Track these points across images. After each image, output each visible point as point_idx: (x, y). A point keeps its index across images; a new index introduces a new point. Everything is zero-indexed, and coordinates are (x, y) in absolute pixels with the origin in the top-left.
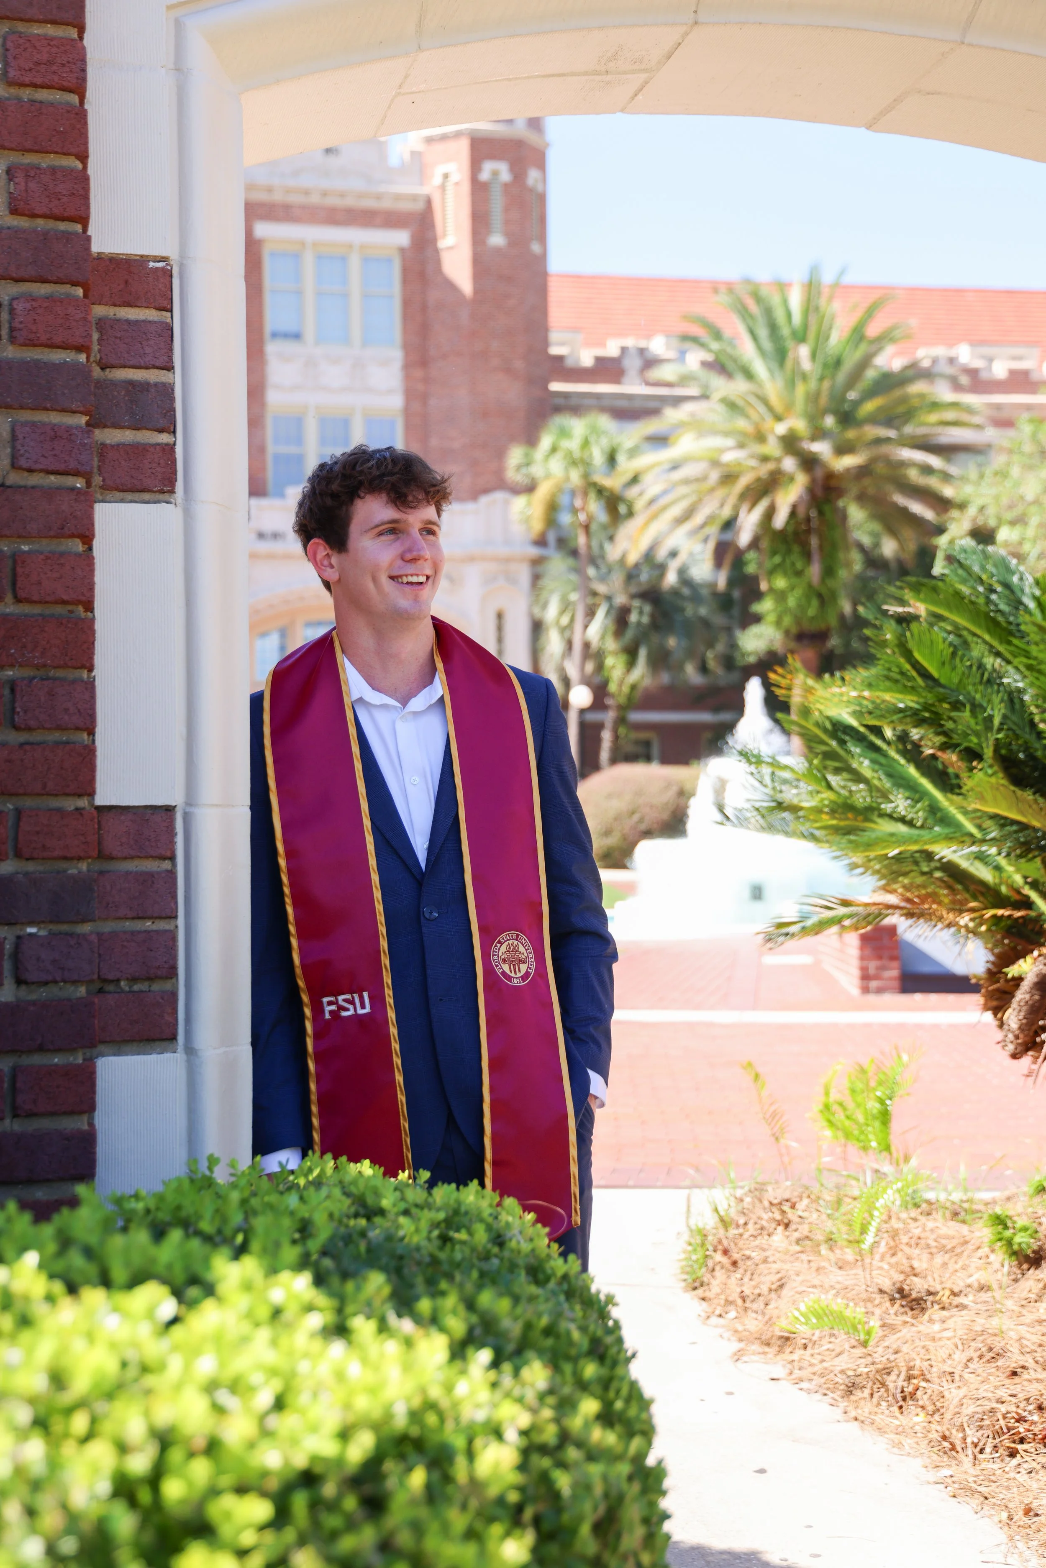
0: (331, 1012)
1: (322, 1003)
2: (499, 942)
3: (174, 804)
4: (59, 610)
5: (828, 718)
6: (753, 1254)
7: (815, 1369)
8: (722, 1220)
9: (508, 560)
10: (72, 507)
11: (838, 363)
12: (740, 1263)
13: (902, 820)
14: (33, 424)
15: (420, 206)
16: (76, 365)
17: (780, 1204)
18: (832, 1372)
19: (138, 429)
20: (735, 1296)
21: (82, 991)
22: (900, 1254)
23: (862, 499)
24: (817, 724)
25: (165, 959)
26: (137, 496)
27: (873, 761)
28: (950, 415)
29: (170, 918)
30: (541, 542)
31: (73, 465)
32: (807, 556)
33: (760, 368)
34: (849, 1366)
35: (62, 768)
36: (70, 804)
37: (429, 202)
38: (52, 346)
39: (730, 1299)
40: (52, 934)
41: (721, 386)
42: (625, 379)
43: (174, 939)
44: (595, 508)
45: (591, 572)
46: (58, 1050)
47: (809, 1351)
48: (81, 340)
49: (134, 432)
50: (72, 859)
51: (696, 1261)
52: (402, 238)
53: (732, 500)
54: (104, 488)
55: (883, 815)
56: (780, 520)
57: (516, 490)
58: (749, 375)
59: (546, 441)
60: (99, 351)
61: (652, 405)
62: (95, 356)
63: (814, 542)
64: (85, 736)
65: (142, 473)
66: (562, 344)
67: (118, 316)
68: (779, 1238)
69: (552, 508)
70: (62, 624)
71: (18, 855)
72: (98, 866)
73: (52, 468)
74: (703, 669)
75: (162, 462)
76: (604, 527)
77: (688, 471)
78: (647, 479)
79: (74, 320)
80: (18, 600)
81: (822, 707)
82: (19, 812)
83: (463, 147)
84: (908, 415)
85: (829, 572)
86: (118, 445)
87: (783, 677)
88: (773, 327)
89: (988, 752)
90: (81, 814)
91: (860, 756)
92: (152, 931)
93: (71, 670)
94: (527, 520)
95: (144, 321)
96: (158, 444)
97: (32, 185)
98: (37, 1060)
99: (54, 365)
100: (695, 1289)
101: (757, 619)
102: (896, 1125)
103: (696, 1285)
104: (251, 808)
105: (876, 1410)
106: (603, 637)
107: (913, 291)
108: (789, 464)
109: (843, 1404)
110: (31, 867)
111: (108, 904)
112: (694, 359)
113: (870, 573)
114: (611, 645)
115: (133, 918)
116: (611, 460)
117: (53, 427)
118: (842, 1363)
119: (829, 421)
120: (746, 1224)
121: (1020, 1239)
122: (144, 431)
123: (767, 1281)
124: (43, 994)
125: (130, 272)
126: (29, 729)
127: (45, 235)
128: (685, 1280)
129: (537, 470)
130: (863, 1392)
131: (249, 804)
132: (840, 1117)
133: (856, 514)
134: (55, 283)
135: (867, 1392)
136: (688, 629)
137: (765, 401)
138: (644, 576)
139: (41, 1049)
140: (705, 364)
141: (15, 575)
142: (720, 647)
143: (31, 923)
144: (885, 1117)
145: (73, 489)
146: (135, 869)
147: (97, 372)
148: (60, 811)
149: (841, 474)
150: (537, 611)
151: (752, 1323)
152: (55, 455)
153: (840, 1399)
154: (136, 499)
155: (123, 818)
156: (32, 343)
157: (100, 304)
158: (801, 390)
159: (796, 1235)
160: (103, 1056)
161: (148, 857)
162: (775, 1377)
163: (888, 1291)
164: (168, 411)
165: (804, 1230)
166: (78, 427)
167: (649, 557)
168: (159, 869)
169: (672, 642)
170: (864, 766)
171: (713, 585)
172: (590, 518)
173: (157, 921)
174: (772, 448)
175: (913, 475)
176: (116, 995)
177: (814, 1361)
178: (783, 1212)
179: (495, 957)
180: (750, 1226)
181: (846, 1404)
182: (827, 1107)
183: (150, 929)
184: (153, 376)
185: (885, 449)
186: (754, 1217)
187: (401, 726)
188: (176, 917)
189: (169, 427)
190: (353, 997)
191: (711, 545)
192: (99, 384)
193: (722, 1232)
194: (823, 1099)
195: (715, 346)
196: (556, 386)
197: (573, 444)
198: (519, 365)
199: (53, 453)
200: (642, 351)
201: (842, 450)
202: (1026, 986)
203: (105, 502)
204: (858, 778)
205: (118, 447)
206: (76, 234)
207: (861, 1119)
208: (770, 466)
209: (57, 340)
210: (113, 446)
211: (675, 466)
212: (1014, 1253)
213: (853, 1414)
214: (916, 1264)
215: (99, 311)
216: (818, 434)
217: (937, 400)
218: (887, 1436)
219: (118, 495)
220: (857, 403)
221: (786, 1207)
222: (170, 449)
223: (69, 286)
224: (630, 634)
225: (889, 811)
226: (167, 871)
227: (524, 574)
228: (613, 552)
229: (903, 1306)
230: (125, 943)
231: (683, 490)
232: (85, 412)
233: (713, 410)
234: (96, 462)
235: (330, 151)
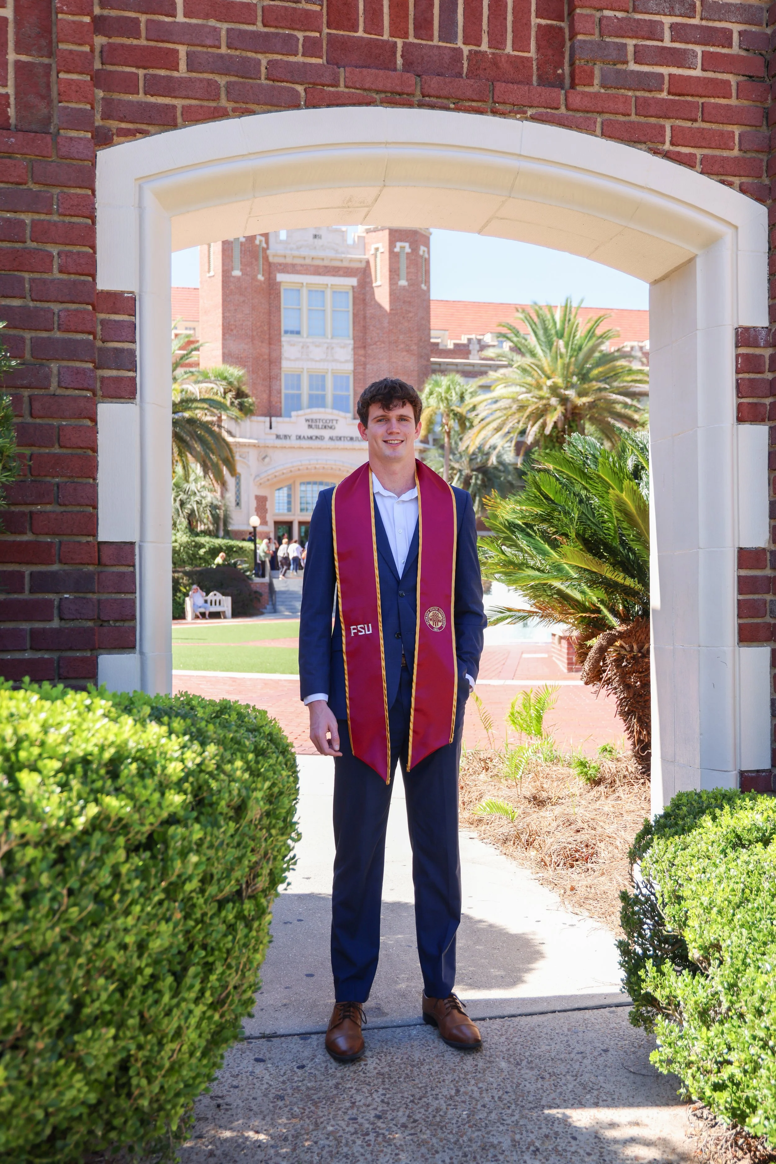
0: (354, 633)
2: (429, 611)
3: (134, 541)
4: (79, 451)
5: (506, 520)
7: (491, 833)
10: (85, 404)
11: (580, 349)
13: (538, 570)
14: (68, 367)
15: (363, 265)
16: (87, 341)
17: (486, 760)
18: (498, 834)
19: (119, 370)
21: (90, 624)
22: (537, 782)
23: (592, 420)
25: (130, 612)
26: (118, 400)
27: (528, 542)
28: (639, 377)
29: (133, 593)
31: (86, 386)
33: (539, 350)
34: (506, 831)
35: (80, 523)
36: (86, 540)
37: (368, 262)
38: (77, 332)
40: (76, 598)
41: (519, 360)
42: (471, 356)
43: (134, 602)
44: (454, 424)
45: (451, 457)
46: (79, 650)
47: (489, 825)
48: (91, 329)
49: (117, 371)
50: (85, 564)
52: (353, 281)
53: (523, 420)
54: (103, 396)
55: (528, 567)
56: (548, 431)
58: (533, 355)
59: (427, 389)
60: (101, 334)
61: (483, 369)
62: (99, 337)
64: (91, 509)
65: (120, 390)
66: (437, 337)
67: (111, 318)
68: (483, 776)
70: (80, 457)
71: (60, 562)
72: (100, 569)
73: (76, 387)
75: (130, 384)
76: (458, 433)
77: (502, 404)
78: (480, 408)
79: (87, 319)
80: (61, 447)
81: (504, 515)
82: (60, 542)
83: (386, 235)
84: (616, 376)
88: (546, 330)
89: (573, 535)
90: (91, 544)
91: (522, 539)
92: (125, 599)
93: (85, 479)
95: (122, 321)
96: (128, 377)
97: (69, 260)
98: (69, 654)
99: (78, 340)
102: (544, 723)
105: (515, 850)
108: (554, 401)
109: (501, 848)
110: (66, 567)
111: (104, 586)
112: (507, 346)
115: (116, 593)
116: (462, 398)
117: (77, 368)
118: (503, 830)
119: (575, 379)
121: (591, 772)
122: (122, 371)
124: (71, 624)
125: (116, 299)
126: (65, 505)
127: (74, 282)
130: (510, 842)
132: (518, 719)
134: (79, 303)
135: (512, 842)
137: (541, 368)
138: (478, 459)
139: (71, 649)
140: (511, 349)
141: (59, 436)
143: (66, 593)
144: (539, 719)
145: (86, 397)
146: (116, 571)
147: (99, 344)
148: (79, 542)
149: (581, 407)
153: (499, 846)
154: (118, 402)
155: (111, 547)
156: (67, 331)
157: (100, 313)
158: (560, 363)
159: (491, 774)
160: (102, 654)
161: (122, 565)
162: (472, 837)
163: (528, 798)
164: (132, 362)
165: (495, 772)
166: (89, 369)
167: (480, 449)
168: (128, 571)
170: (524, 544)
171: (515, 465)
172: (451, 429)
173: (127, 594)
174: (545, 392)
175: (619, 408)
176: (108, 627)
177: (490, 830)
178: (486, 763)
179: (427, 618)
182: (512, 714)
183: (123, 598)
184: (126, 346)
185: (603, 394)
188: (135, 593)
189: (133, 369)
190: (364, 626)
191: (513, 444)
192: (100, 349)
194: (511, 710)
195: (515, 339)
196: (434, 359)
197: (441, 390)
198: (414, 347)
199: (77, 380)
200: (479, 341)
201: (580, 395)
202: (593, 651)
203: (103, 403)
204: (521, 550)
205: (109, 378)
206: (88, 281)
207: (528, 720)
208: (544, 402)
209: (79, 329)
210: (107, 377)
211: (495, 402)
212: (589, 779)
213: (504, 852)
214: (545, 786)
215: (102, 316)
216: (569, 386)
217: (631, 369)
218: (518, 861)
219: (110, 400)
220: (590, 369)
221: (488, 761)
222: (134, 379)
223: (85, 305)
225: (532, 565)
226: (131, 572)
228: (462, 447)
229: (534, 804)
230: (112, 604)
231: (498, 414)
232: (93, 362)
233: (512, 373)
234: (98, 385)
235: (315, 236)
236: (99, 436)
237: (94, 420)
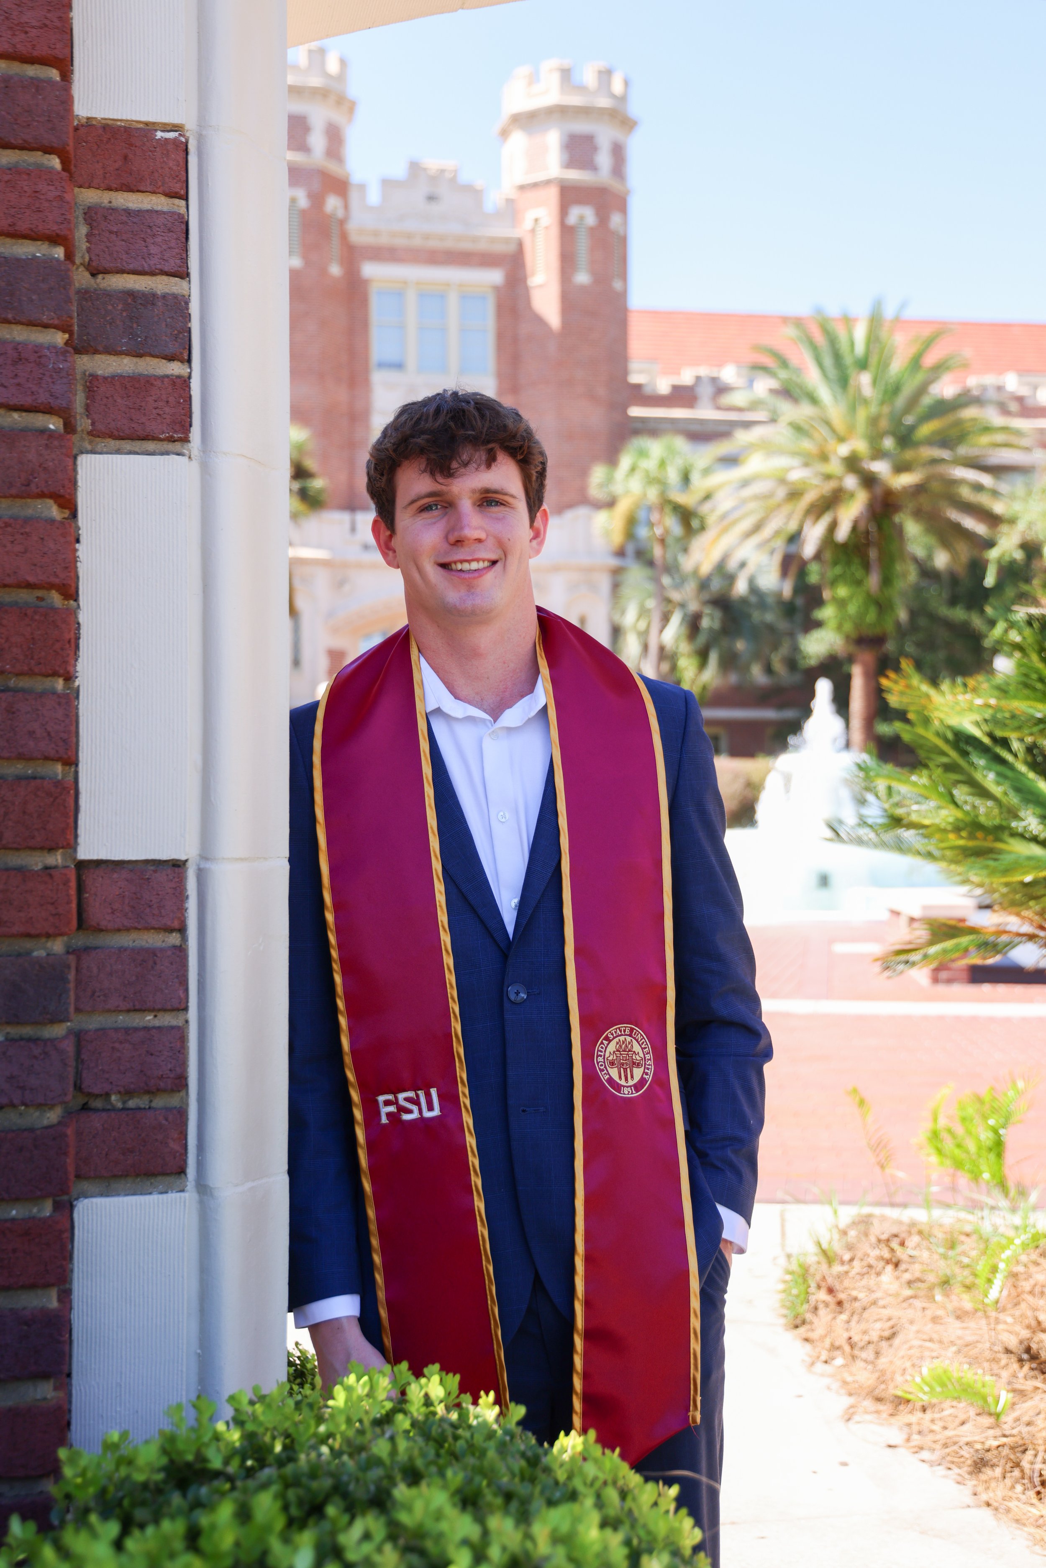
0: (389, 1115)
1: (377, 1102)
2: (607, 1038)
3: (183, 858)
4: (25, 596)
5: (950, 727)
6: (861, 1296)
7: (937, 1437)
8: (824, 1252)
9: (590, 570)
10: (41, 455)
11: (896, 389)
12: (846, 1305)
13: (1036, 840)
15: (512, 248)
16: (48, 263)
17: (888, 1240)
18: (955, 1443)
19: (140, 356)
20: (842, 1341)
21: (53, 1116)
22: (1023, 1305)
23: (918, 514)
24: (938, 734)
25: (169, 1066)
26: (138, 445)
27: (999, 774)
28: (999, 438)
29: (178, 1010)
30: (620, 553)
31: (43, 398)
32: (866, 566)
33: (824, 393)
34: (976, 1438)
35: (24, 813)
36: (36, 861)
37: (520, 244)
38: (15, 235)
39: (837, 1344)
40: (9, 1040)
41: (789, 411)
42: (698, 405)
43: (183, 1039)
44: (672, 524)
45: (666, 580)
46: (16, 1199)
47: (928, 1415)
48: (55, 228)
49: (135, 360)
50: (38, 936)
51: (797, 1296)
52: (495, 276)
53: (797, 515)
54: (94, 434)
55: (1014, 834)
56: (843, 533)
57: (598, 505)
58: (813, 400)
59: (626, 461)
60: (89, 250)
61: (724, 427)
62: (83, 257)
63: (873, 554)
64: (57, 768)
65: (145, 415)
66: (641, 372)
67: (114, 204)
68: (888, 1279)
69: (631, 522)
70: (26, 614)
72: (81, 940)
73: (13, 401)
74: (769, 670)
75: (171, 399)
76: (678, 540)
77: (757, 488)
78: (720, 496)
79: (47, 200)
81: (942, 716)
83: (552, 195)
84: (962, 438)
85: (887, 581)
86: (113, 377)
87: (896, 682)
88: (837, 357)
90: (51, 876)
91: (985, 768)
92: (154, 1028)
93: (39, 678)
94: (607, 533)
95: (148, 211)
96: (167, 376)
99: (18, 260)
100: (796, 1327)
101: (819, 624)
102: (1010, 1157)
103: (798, 1323)
104: (290, 861)
105: (1010, 1494)
106: (677, 640)
107: (965, 324)
108: (851, 482)
109: (971, 1483)
111: (94, 993)
112: (763, 386)
113: (924, 583)
114: (684, 647)
115: (128, 1011)
116: (686, 479)
117: (17, 347)
118: (968, 1433)
119: (888, 443)
120: (852, 1260)
122: (148, 359)
123: (877, 1329)
125: (131, 145)
128: (785, 1316)
129: (618, 488)
130: (994, 1470)
131: (288, 855)
132: (949, 1145)
133: (912, 528)
134: (22, 148)
135: (998, 1471)
136: (756, 633)
137: (828, 423)
138: (716, 585)
140: (773, 391)
142: (784, 650)
144: (998, 1147)
145: (43, 432)
146: (131, 944)
147: (81, 278)
148: (21, 870)
149: (899, 492)
150: (616, 618)
151: (863, 1375)
152: (19, 385)
153: (967, 1476)
154: (137, 449)
155: (115, 876)
157: (89, 187)
158: (862, 415)
159: (907, 1276)
160: (86, 1197)
161: (148, 928)
162: (892, 1443)
163: (1014, 1350)
164: (180, 332)
165: (916, 1270)
166: (52, 347)
167: (720, 568)
168: (164, 945)
169: (740, 645)
170: (989, 779)
171: (779, 594)
172: (667, 531)
173: (160, 1015)
174: (835, 467)
175: (966, 493)
176: (104, 1114)
177: (934, 1427)
178: (892, 1250)
179: (600, 1059)
180: (856, 1263)
181: (974, 1482)
182: (935, 1135)
183: (151, 1025)
184: (161, 285)
185: (941, 469)
186: (859, 1254)
187: (489, 745)
188: (186, 1009)
189: (181, 353)
190: (417, 1096)
191: (777, 558)
192: (85, 294)
193: (824, 1266)
194: (930, 1125)
195: (783, 374)
196: (636, 411)
197: (650, 464)
198: (602, 392)
199: (15, 381)
200: (714, 380)
201: (900, 468)
203: (95, 453)
204: (983, 793)
205: (112, 380)
206: (50, 82)
207: (972, 1147)
208: (833, 484)
209: (23, 226)
210: (105, 378)
211: (745, 483)
213: (984, 1497)
215: (89, 196)
216: (878, 454)
217: (989, 425)
218: (1026, 1529)
219: (114, 444)
220: (913, 426)
221: (895, 1244)
222: (184, 383)
223: (40, 153)
224: (702, 639)
225: (1020, 830)
226: (175, 947)
227: (604, 583)
228: (687, 563)
229: (1032, 1369)
230: (117, 1045)
231: (752, 505)
232: (64, 328)
233: (780, 433)
234: (79, 400)
235: (431, 198)
236: (83, 550)
237: (69, 505)
